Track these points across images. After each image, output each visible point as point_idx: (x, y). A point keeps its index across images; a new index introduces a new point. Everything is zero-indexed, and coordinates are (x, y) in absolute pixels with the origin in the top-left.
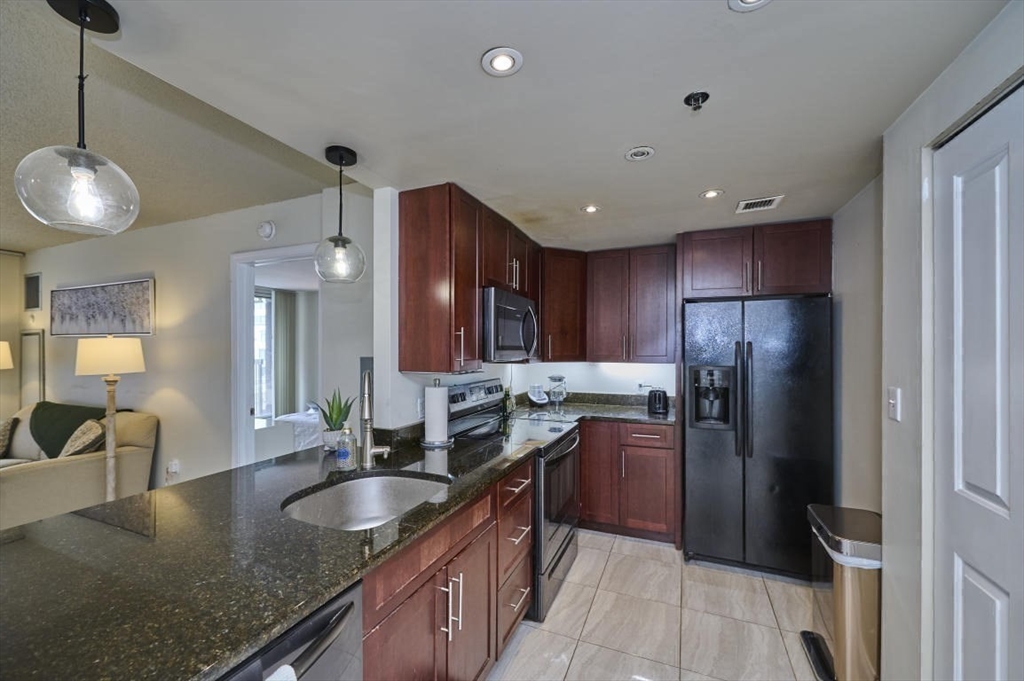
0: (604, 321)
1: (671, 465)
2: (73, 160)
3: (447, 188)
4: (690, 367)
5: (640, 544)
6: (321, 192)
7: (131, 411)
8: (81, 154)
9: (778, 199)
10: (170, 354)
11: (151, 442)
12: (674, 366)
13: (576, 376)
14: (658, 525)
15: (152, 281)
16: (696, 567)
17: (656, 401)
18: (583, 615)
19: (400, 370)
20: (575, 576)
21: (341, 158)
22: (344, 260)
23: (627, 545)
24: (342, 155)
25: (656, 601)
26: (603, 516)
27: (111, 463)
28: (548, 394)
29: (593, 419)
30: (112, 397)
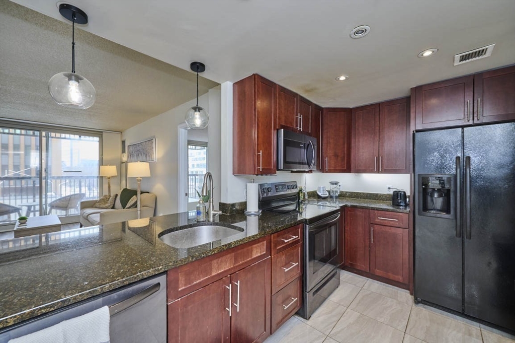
0: (363, 149)
1: (406, 239)
2: (70, 77)
3: (253, 77)
4: (419, 175)
5: (384, 287)
6: (208, 92)
7: (148, 193)
8: (73, 75)
9: (490, 48)
10: (160, 169)
11: (154, 207)
12: (408, 175)
13: (347, 182)
14: (397, 276)
15: (154, 139)
16: (424, 309)
17: (397, 198)
18: (335, 321)
19: (233, 174)
20: (334, 298)
21: (198, 68)
22: (199, 118)
23: (375, 286)
24: (198, 67)
25: (386, 325)
26: (361, 265)
27: (139, 212)
28: (329, 192)
29: (352, 206)
30: (140, 187)
